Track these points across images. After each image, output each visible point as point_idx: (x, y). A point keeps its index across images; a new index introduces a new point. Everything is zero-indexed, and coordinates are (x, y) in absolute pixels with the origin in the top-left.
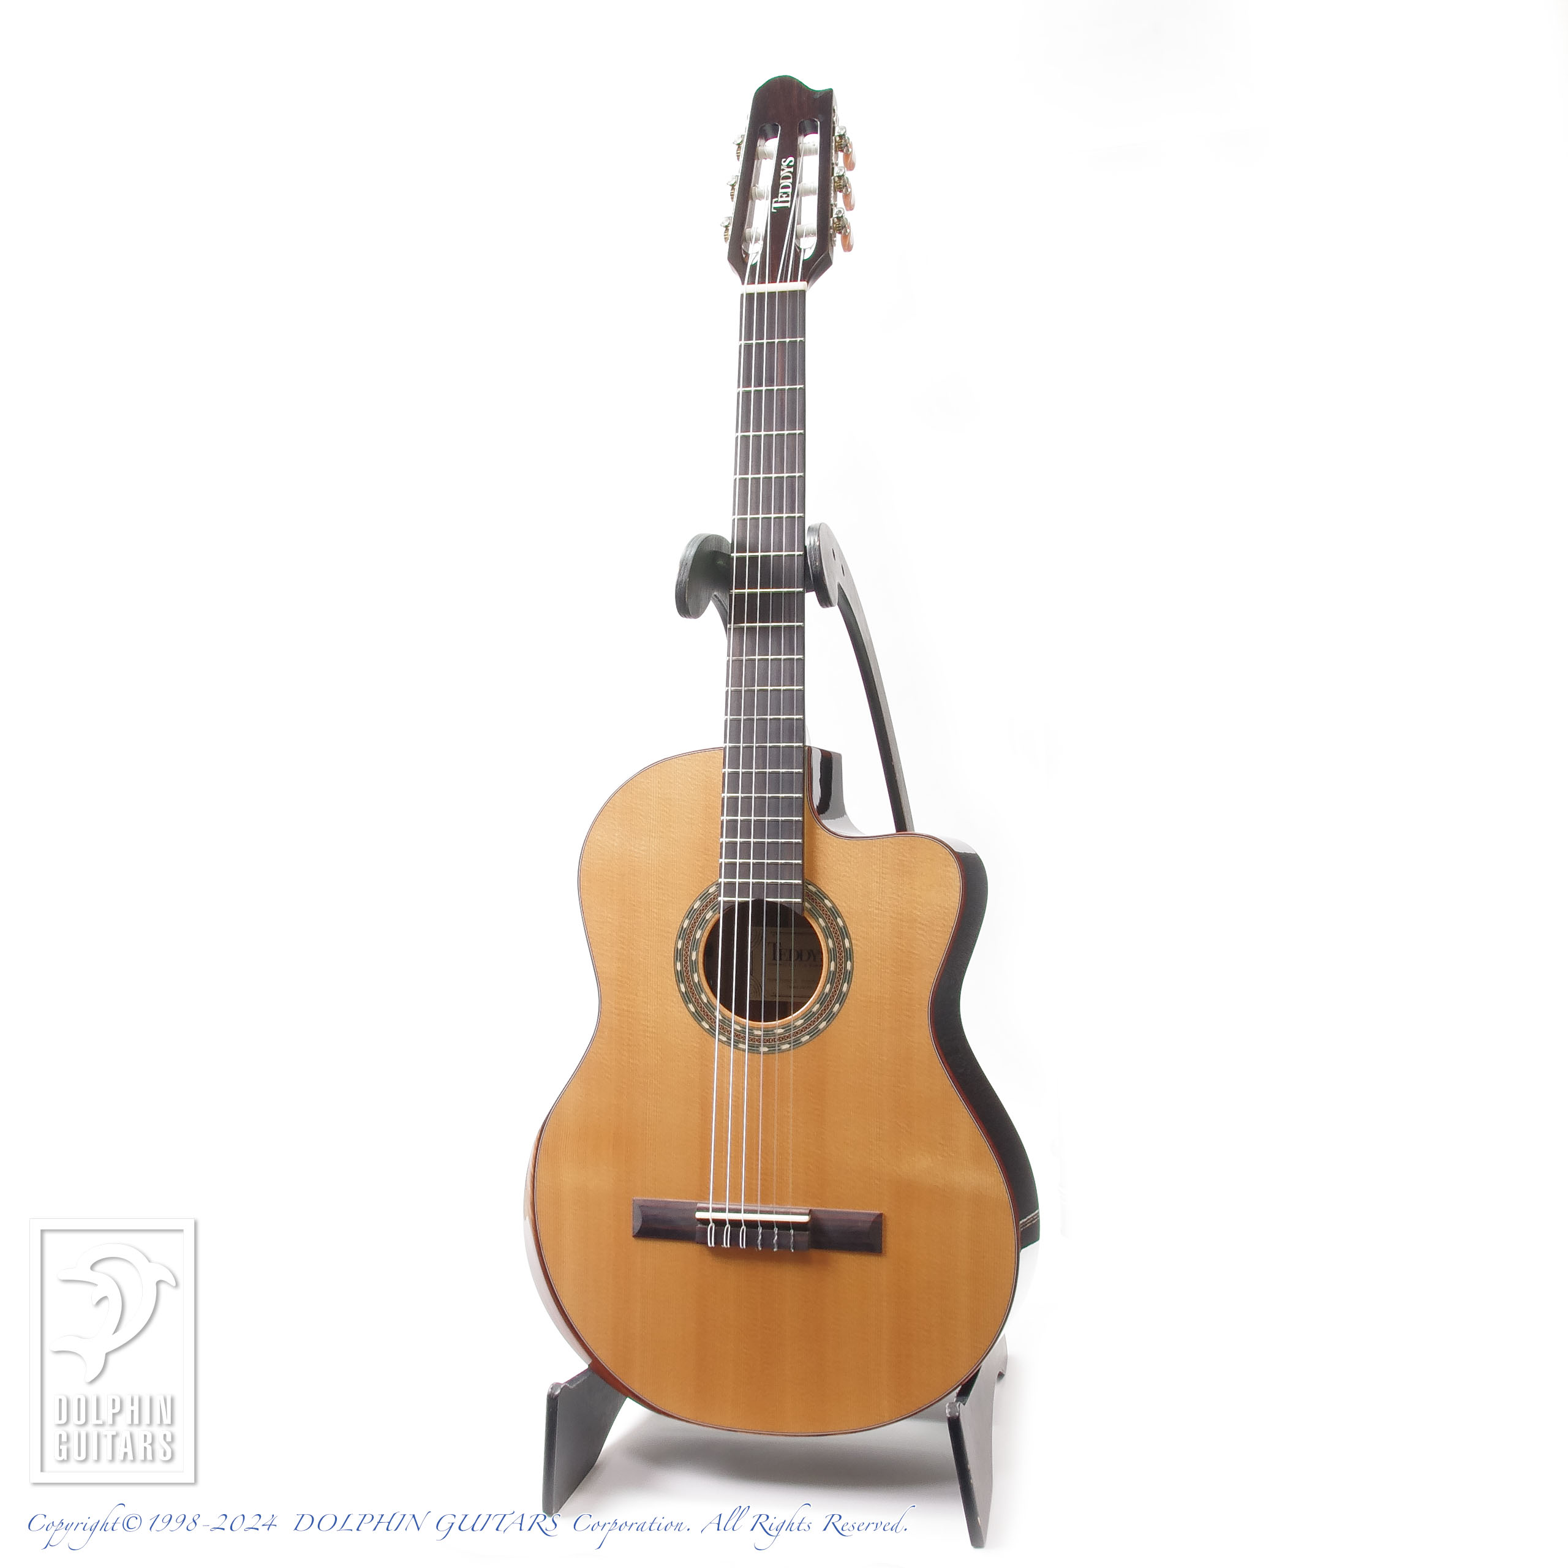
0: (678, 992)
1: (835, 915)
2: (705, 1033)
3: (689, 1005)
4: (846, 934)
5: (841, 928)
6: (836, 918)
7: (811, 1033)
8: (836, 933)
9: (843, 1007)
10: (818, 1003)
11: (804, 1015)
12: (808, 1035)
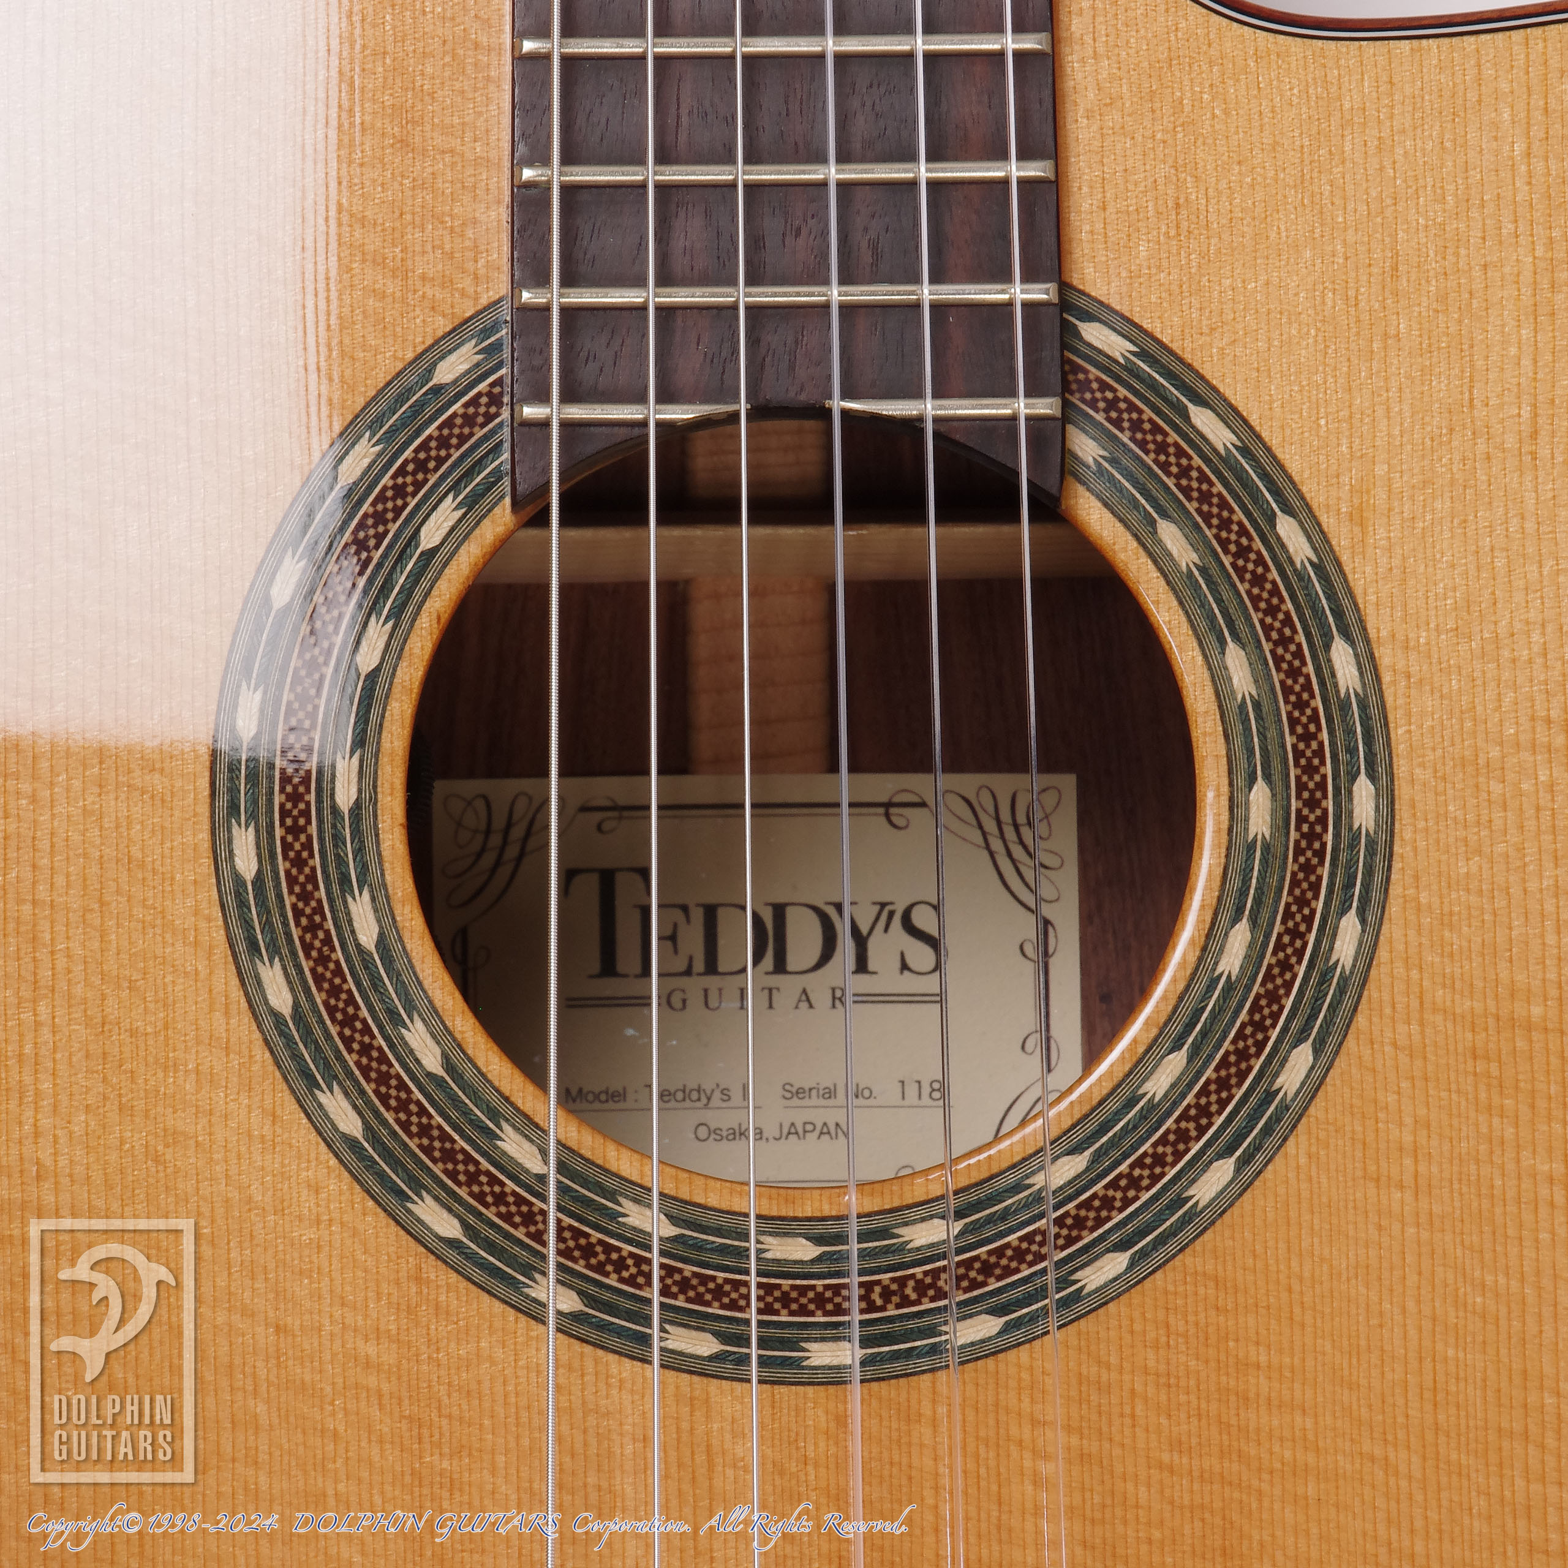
0: (247, 1018)
1: (1255, 496)
2: (432, 1269)
3: (324, 1098)
4: (1338, 614)
5: (1301, 576)
6: (1272, 519)
7: (1143, 1233)
8: (1272, 611)
9: (1341, 1063)
10: (1176, 1047)
11: (1091, 1127)
12: (1121, 1246)
